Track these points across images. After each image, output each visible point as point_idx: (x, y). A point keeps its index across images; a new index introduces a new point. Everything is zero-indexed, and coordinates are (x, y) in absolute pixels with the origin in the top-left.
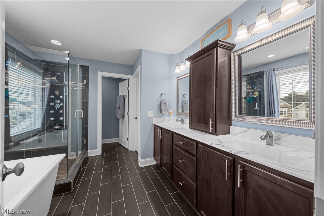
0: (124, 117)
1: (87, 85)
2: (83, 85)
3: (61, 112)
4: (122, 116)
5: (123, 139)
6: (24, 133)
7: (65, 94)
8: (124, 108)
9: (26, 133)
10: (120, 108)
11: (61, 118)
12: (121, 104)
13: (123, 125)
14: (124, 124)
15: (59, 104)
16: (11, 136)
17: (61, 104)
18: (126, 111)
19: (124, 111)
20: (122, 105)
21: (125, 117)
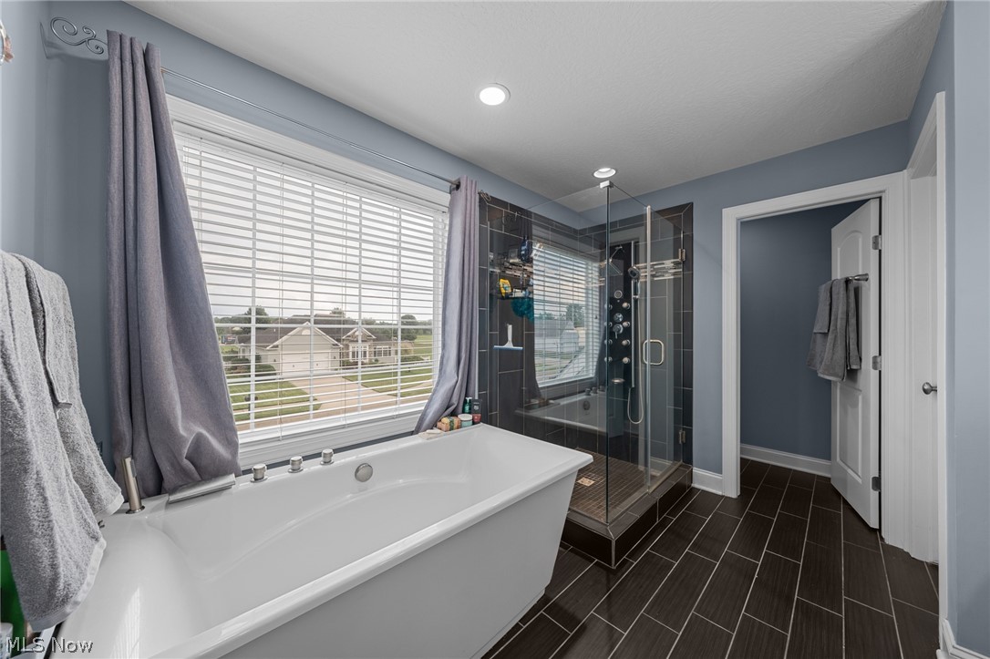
0: (852, 374)
1: (687, 264)
2: (676, 264)
3: (624, 342)
4: (840, 370)
5: (850, 471)
6: (563, 384)
7: (633, 296)
8: (853, 335)
9: (567, 383)
10: (830, 336)
11: (626, 360)
12: (832, 318)
13: (850, 409)
14: (855, 405)
15: (621, 323)
16: (540, 386)
17: (625, 324)
18: (870, 349)
19: (853, 347)
20: (840, 323)
21: (861, 377)
